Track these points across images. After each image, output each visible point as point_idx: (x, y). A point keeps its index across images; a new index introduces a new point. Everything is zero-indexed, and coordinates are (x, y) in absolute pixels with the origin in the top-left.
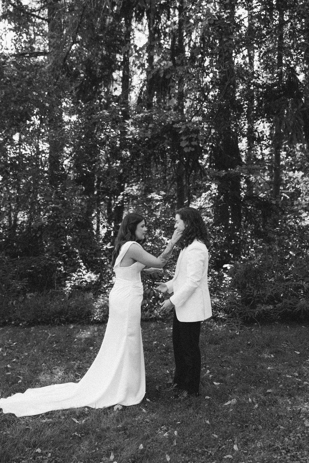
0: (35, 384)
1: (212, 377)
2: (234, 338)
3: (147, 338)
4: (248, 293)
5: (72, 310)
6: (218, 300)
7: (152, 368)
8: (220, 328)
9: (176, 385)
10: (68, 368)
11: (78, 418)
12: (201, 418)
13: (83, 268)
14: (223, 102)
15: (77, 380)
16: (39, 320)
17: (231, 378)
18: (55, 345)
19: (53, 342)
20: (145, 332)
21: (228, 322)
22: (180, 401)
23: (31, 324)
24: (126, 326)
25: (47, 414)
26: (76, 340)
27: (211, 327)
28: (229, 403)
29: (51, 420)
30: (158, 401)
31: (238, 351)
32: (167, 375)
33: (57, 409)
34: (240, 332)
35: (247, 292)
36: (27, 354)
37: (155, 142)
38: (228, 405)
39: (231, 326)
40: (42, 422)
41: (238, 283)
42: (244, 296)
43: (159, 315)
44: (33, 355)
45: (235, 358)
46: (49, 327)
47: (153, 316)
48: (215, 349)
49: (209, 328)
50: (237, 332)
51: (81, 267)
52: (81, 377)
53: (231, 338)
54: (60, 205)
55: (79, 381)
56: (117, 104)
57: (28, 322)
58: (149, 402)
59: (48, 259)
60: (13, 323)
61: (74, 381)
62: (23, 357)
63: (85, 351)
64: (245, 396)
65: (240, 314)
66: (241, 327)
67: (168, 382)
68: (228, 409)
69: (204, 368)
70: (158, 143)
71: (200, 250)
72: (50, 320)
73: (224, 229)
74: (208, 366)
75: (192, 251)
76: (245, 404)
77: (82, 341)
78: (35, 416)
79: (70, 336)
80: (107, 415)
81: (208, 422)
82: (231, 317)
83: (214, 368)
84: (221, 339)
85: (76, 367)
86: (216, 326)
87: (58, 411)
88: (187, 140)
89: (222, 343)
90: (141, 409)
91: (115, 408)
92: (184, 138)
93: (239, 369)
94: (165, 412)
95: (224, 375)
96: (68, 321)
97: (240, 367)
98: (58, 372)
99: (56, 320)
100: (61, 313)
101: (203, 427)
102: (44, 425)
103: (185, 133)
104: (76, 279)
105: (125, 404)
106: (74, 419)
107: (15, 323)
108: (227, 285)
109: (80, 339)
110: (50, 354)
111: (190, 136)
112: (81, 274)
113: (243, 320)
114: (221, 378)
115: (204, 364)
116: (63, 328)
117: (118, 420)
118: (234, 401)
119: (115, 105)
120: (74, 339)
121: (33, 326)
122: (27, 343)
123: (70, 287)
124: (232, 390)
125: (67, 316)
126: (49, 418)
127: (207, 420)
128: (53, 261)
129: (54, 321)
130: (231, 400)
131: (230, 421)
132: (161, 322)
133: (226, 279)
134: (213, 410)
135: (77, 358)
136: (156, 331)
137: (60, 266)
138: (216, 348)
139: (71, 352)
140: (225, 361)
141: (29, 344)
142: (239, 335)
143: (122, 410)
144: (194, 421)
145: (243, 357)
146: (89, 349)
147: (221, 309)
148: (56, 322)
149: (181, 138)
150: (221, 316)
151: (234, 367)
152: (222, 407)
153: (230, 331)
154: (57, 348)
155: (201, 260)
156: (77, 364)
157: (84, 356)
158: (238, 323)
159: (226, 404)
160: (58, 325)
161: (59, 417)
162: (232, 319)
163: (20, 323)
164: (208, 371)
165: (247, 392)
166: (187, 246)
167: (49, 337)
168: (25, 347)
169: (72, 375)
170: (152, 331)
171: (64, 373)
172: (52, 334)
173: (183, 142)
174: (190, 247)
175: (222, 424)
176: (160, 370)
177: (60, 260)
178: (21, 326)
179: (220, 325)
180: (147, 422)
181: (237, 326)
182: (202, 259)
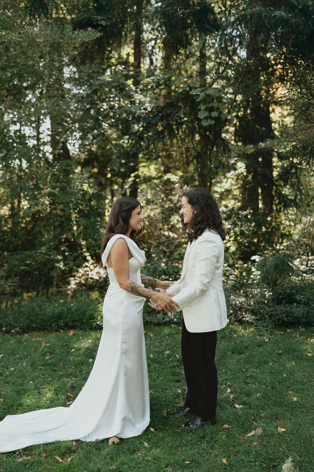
0: (17, 409)
1: (233, 397)
2: (263, 346)
3: (158, 347)
4: (279, 291)
5: (72, 313)
6: (244, 299)
7: (160, 385)
8: (246, 333)
9: (188, 409)
10: (59, 387)
11: (63, 456)
12: (216, 456)
13: (90, 263)
14: (250, 60)
15: (68, 403)
16: (34, 325)
17: (258, 399)
18: (48, 358)
19: (46, 353)
20: (156, 340)
21: (256, 326)
22: (191, 431)
23: (24, 331)
24: (119, 342)
25: (25, 449)
26: (73, 350)
27: (235, 332)
28: (253, 433)
29: (29, 458)
30: (165, 431)
31: (266, 362)
32: (178, 395)
33: (38, 443)
34: (269, 339)
35: (279, 289)
36: (13, 369)
37: (169, 112)
38: (252, 436)
39: (259, 330)
40: (17, 462)
41: (267, 279)
42: (275, 294)
43: (174, 318)
44: (20, 371)
45: (262, 372)
46: (45, 334)
47: (167, 319)
48: (238, 361)
49: (233, 333)
50: (266, 339)
51: (88, 261)
52: (74, 399)
53: (259, 346)
54: (58, 189)
55: (70, 404)
56: (123, 67)
57: (21, 328)
58: (153, 432)
59: (45, 254)
60: (4, 329)
61: (65, 405)
62: (7, 373)
63: (82, 364)
64: (274, 423)
65: (270, 316)
66: (271, 331)
67: (179, 405)
68: (251, 442)
69: (224, 386)
70: (171, 112)
71: (213, 242)
72: (46, 325)
73: (252, 214)
74: (228, 383)
75: (203, 244)
76: (272, 435)
77: (81, 352)
78: (11, 452)
79: (67, 346)
80: (100, 451)
81: (224, 461)
82: (259, 320)
83: (236, 385)
84: (247, 347)
85: (69, 385)
86: (241, 331)
87: (39, 446)
88: (206, 109)
89: (248, 352)
90: (142, 442)
91: (110, 442)
92: (202, 107)
93: (267, 387)
94: (171, 448)
95: (248, 395)
96: (67, 327)
97: (268, 384)
98: (46, 393)
99: (53, 326)
100: (59, 317)
101: (218, 469)
102: (20, 466)
103: (204, 101)
104: (82, 275)
105: (123, 436)
106: (57, 458)
107: (6, 329)
108: (255, 280)
109: (79, 349)
110: (41, 369)
111: (210, 106)
112: (88, 269)
113: (273, 323)
114: (245, 399)
115: (223, 381)
116: (60, 335)
117: (112, 458)
118: (259, 431)
119: (121, 69)
120: (72, 349)
121: (27, 333)
122: (14, 355)
123: (75, 284)
124: (257, 415)
125: (67, 320)
126: (27, 455)
127: (224, 457)
128: (50, 255)
129: (51, 326)
130: (255, 430)
131: (252, 460)
132: (176, 326)
133: (254, 273)
134: (232, 444)
135: (71, 374)
136: (169, 337)
137: (58, 261)
138: (240, 359)
139: (66, 366)
140: (251, 376)
141: (18, 356)
142: (269, 342)
143: (118, 444)
144: (208, 460)
145: (272, 371)
146: (88, 362)
147: (248, 310)
148: (54, 328)
149: (199, 107)
150: (247, 319)
151: (261, 384)
152: (244, 439)
153: (258, 337)
154: (50, 362)
155: (214, 256)
156: (70, 381)
157: (81, 371)
158: (267, 327)
159: (250, 435)
160: (56, 331)
161: (40, 455)
162: (260, 322)
163: (12, 329)
164: (229, 390)
165: (276, 418)
166: (196, 238)
167: (42, 347)
168: (12, 360)
169: (63, 397)
170: (165, 337)
171: (54, 393)
172: (46, 343)
173: (201, 112)
174: (200, 239)
175: (243, 463)
176: (171, 388)
177: (59, 254)
178: (13, 333)
179: (246, 329)
180: (148, 461)
181: (267, 330)
182: (214, 254)
